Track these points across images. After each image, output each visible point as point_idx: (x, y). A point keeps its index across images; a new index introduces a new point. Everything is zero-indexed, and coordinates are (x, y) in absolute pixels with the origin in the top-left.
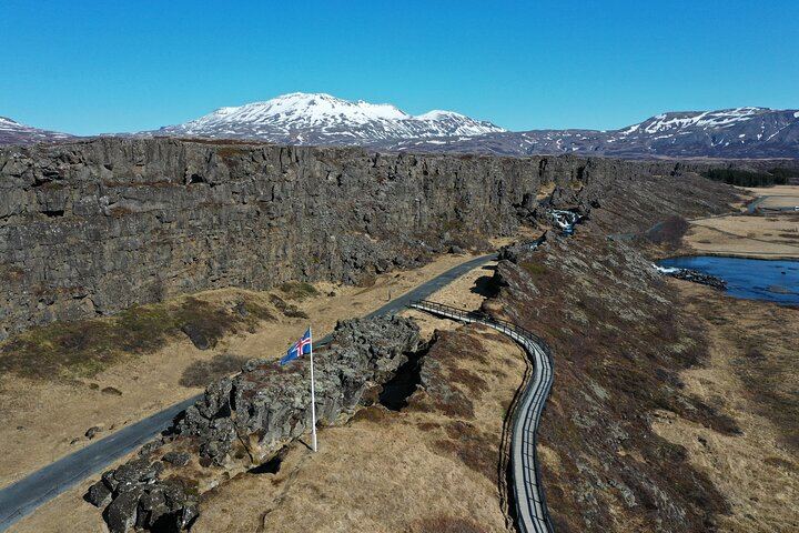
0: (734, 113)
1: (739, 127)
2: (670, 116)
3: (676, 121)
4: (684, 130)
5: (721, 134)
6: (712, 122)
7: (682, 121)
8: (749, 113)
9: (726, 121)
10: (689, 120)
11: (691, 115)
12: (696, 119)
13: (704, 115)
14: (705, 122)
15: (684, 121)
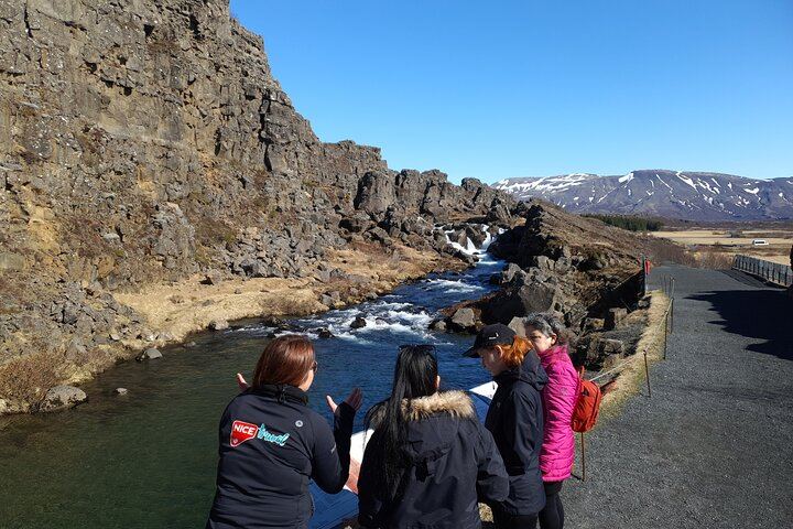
0: (567, 179)
1: (572, 191)
2: (512, 182)
3: (518, 186)
4: (525, 194)
5: (558, 198)
6: (549, 187)
7: (522, 185)
8: (580, 179)
9: (561, 186)
10: (528, 185)
11: (531, 180)
12: (534, 184)
13: (541, 180)
14: (543, 187)
15: (525, 186)
